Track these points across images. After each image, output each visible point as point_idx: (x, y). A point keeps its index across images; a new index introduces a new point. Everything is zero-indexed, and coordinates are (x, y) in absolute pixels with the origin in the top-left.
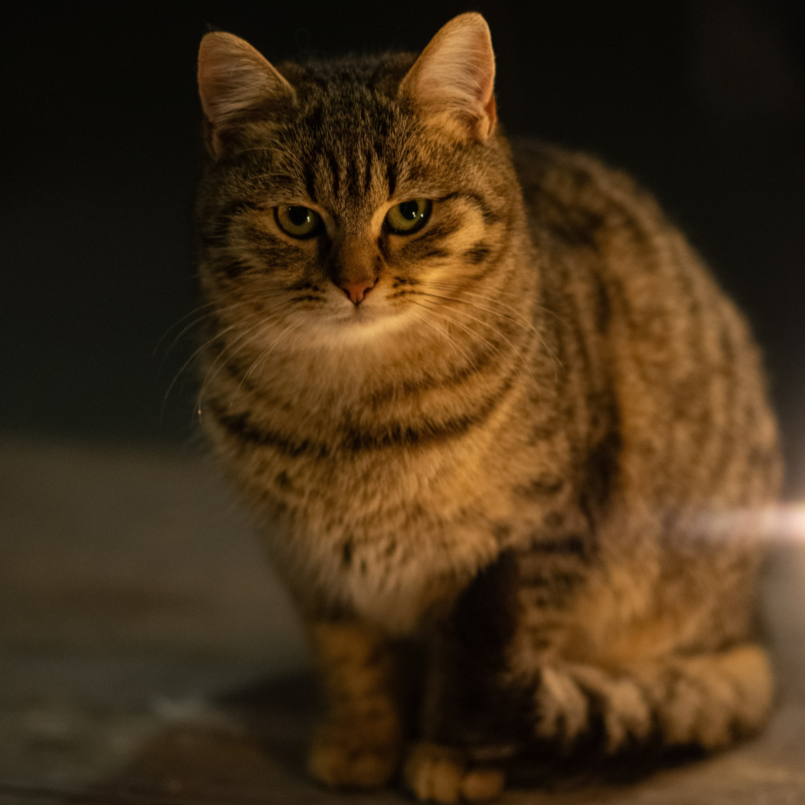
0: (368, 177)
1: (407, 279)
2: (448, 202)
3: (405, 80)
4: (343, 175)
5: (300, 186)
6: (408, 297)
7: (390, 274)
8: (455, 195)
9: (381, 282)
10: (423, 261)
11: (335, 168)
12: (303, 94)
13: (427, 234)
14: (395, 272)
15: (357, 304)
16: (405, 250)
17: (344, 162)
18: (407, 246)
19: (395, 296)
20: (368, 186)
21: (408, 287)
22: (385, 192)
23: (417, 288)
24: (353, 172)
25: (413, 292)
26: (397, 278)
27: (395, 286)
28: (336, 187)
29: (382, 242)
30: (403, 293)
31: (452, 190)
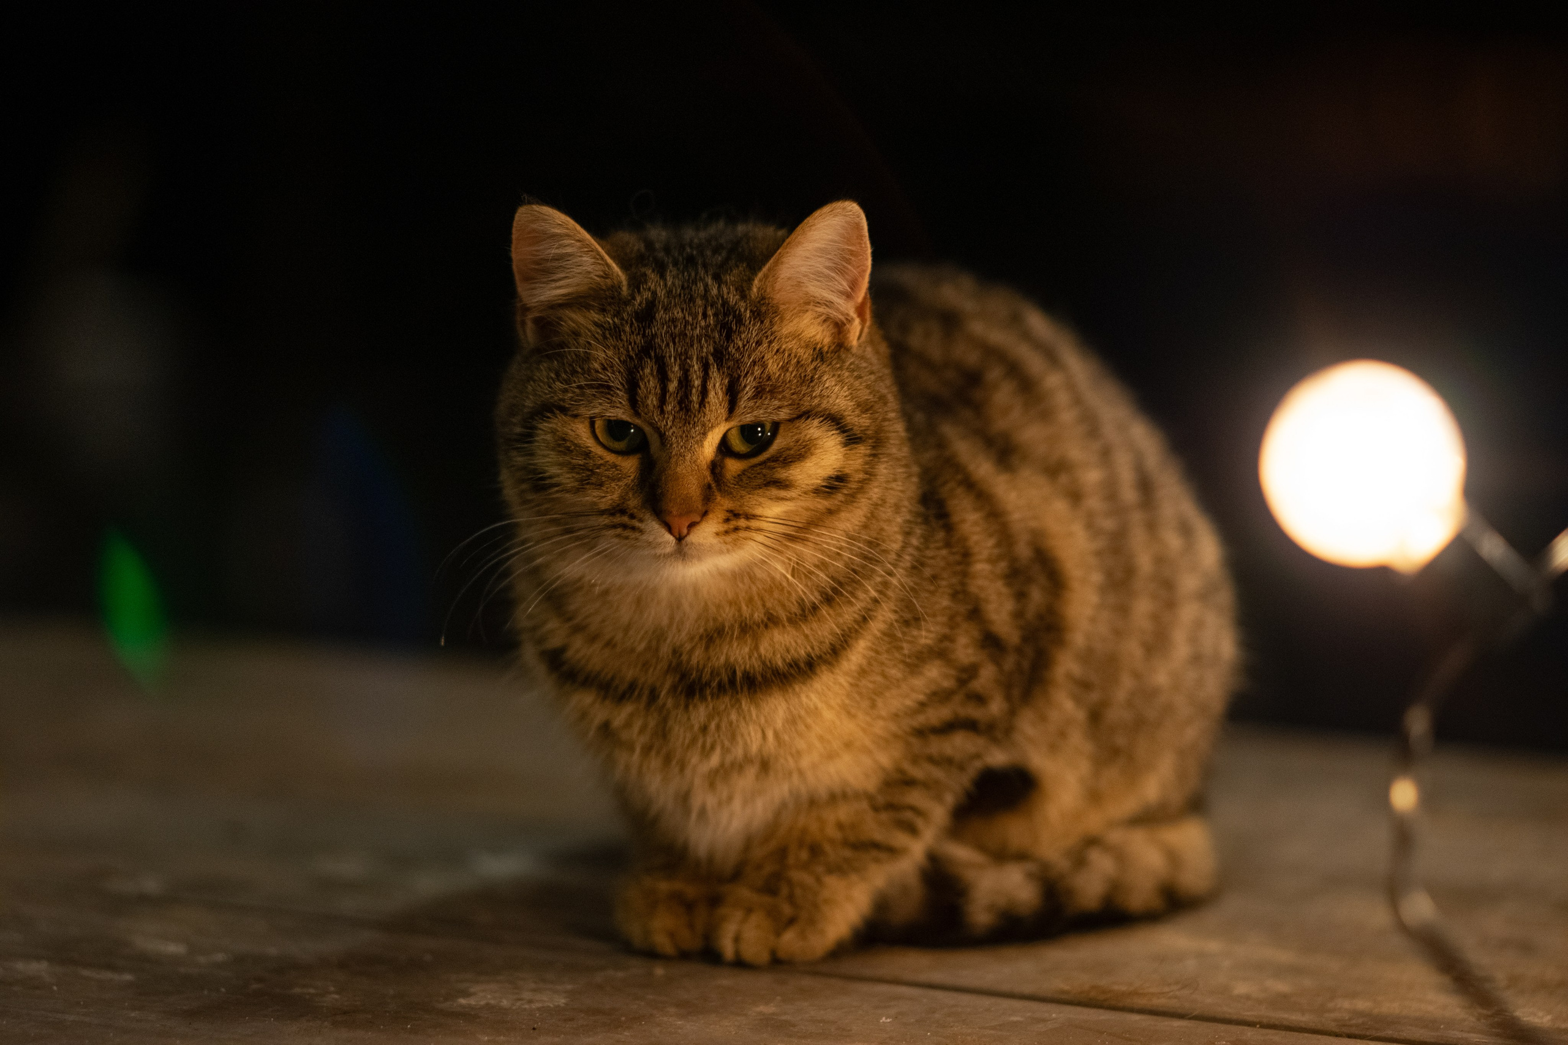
0: (704, 392)
1: (741, 512)
2: (797, 423)
3: (760, 275)
4: (673, 386)
5: (622, 396)
6: (742, 534)
7: (722, 506)
8: (807, 415)
9: (711, 516)
10: (760, 491)
11: (663, 377)
12: (636, 283)
13: (769, 460)
14: (727, 504)
15: (680, 539)
16: (740, 477)
17: (675, 371)
18: (744, 472)
19: (726, 532)
20: (702, 403)
21: (742, 523)
22: (723, 411)
23: (754, 524)
24: (685, 382)
25: (748, 528)
26: (730, 511)
27: (727, 520)
28: (662, 401)
29: (715, 467)
30: (736, 529)
31: (803, 409)
